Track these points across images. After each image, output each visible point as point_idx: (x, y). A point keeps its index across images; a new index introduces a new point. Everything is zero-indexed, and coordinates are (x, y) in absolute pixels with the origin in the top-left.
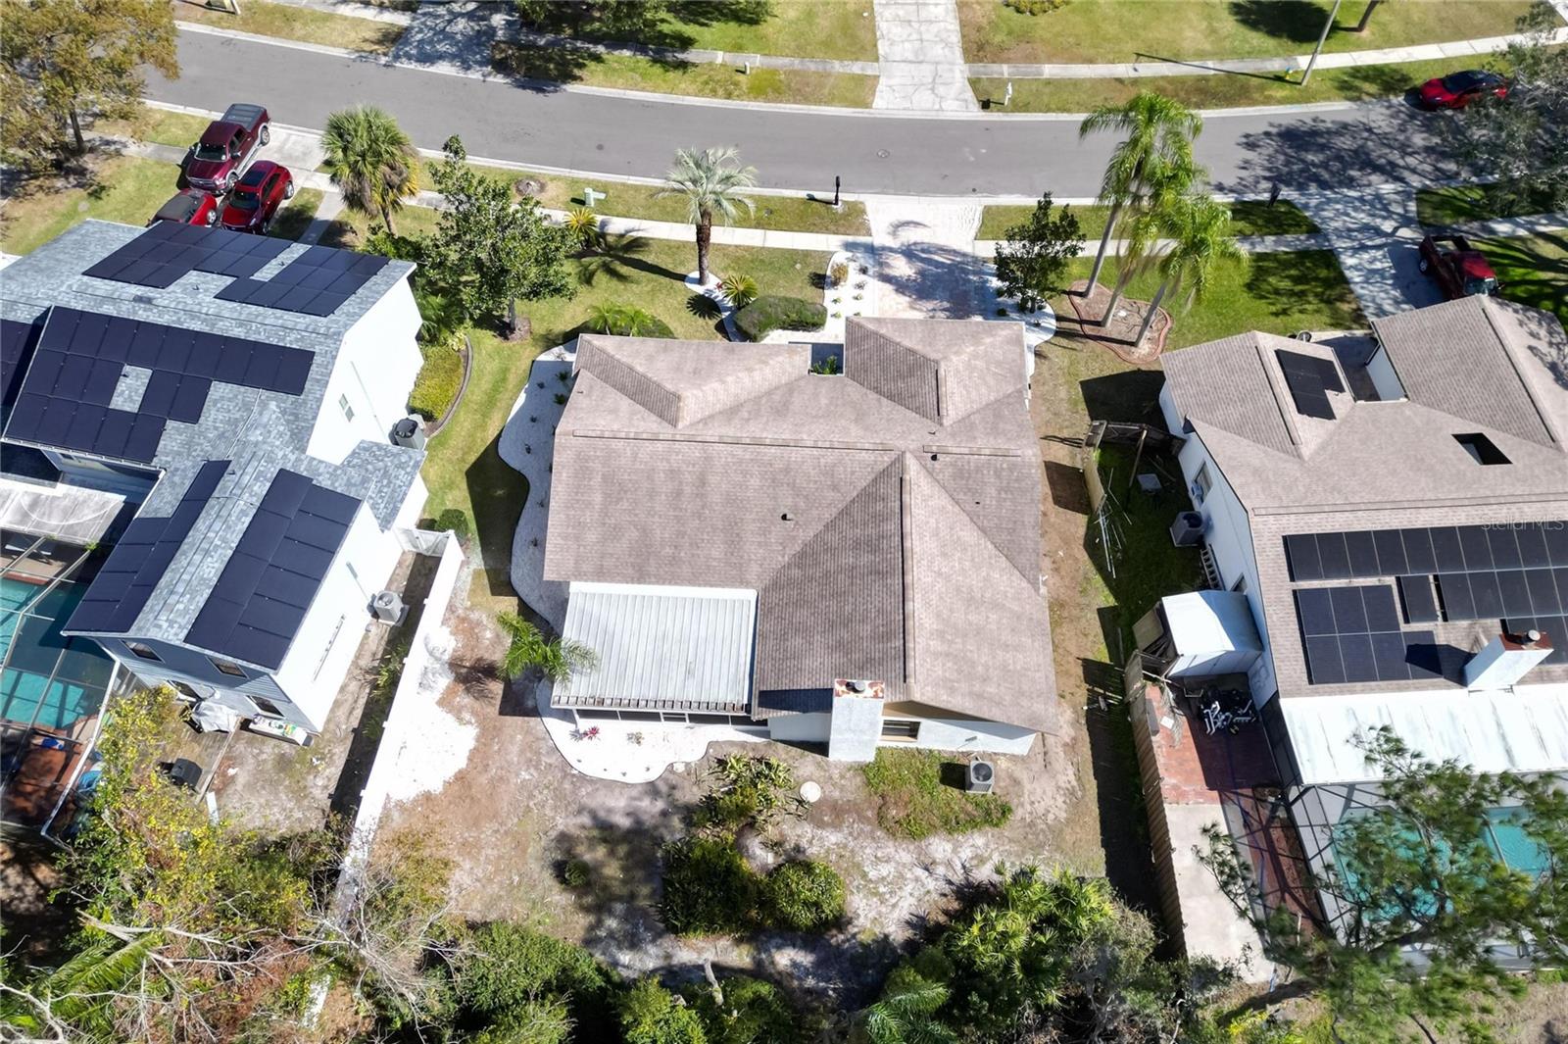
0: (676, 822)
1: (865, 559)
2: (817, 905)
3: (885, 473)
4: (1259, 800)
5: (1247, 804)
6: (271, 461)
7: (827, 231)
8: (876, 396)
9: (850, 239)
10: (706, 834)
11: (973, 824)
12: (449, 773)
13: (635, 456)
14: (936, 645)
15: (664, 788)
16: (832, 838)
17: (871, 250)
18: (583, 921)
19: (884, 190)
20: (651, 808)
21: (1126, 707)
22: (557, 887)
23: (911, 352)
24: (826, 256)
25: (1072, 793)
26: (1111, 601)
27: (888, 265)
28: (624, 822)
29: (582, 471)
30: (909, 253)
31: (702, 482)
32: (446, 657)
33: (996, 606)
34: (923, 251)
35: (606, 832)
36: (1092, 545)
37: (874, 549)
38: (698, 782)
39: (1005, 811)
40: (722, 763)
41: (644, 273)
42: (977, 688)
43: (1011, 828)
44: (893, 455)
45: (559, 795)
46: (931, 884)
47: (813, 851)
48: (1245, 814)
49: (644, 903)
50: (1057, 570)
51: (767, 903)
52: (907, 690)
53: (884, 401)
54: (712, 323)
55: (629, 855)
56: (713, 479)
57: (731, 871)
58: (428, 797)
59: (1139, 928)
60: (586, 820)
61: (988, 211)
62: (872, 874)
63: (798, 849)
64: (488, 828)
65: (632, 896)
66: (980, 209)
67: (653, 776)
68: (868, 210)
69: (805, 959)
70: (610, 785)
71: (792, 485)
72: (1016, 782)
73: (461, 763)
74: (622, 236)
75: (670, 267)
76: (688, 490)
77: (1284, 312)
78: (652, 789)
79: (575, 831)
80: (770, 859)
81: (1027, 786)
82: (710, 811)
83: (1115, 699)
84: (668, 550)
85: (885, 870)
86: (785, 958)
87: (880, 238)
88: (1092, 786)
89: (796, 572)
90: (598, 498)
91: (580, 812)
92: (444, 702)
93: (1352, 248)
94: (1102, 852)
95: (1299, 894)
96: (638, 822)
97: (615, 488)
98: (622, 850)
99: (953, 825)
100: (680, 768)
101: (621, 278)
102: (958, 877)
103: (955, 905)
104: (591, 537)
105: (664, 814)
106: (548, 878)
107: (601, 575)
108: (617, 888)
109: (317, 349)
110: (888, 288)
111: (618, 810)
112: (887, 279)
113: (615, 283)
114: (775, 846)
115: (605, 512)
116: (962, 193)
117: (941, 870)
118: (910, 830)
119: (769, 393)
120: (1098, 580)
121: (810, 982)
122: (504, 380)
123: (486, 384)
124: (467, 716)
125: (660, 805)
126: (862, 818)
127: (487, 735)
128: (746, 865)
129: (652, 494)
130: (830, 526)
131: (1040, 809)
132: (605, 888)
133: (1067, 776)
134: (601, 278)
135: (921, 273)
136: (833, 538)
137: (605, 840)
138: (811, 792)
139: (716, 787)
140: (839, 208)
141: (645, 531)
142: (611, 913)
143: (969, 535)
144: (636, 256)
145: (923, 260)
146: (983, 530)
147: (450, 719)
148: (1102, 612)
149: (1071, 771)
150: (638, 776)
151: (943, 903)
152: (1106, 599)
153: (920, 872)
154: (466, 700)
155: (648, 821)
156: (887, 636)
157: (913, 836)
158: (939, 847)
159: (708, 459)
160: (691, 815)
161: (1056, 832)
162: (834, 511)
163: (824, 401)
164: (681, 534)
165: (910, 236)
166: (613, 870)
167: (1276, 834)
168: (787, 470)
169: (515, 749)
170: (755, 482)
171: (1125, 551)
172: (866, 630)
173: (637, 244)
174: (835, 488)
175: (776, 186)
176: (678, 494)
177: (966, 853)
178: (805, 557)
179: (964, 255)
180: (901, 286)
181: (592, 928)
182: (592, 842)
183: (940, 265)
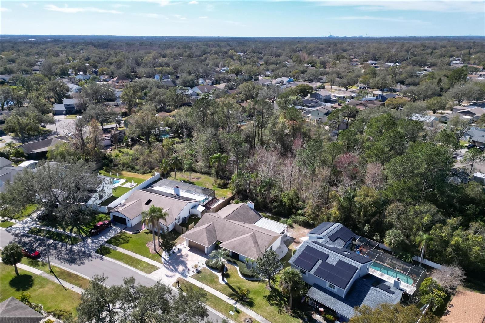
3: (228, 219)
7: (187, 282)
8: (217, 233)
9: (184, 278)
17: (183, 274)
23: (206, 233)
24: (192, 277)
27: (183, 269)
30: (176, 270)
34: (172, 270)
44: (225, 219)
54: (228, 272)
61: (149, 272)
66: (150, 274)
68: (173, 283)
74: (232, 299)
75: (228, 287)
77: (129, 237)
87: (178, 276)
89: (247, 221)
93: (102, 241)
101: (239, 288)
107: (275, 232)
109: (311, 242)
110: (188, 265)
113: (242, 288)
119: (234, 238)
135: (178, 266)
136: (240, 220)
144: (234, 293)
145: (175, 268)
163: (226, 234)
165: (172, 274)
173: (231, 295)
179: (165, 266)
180: (185, 265)
183: (173, 266)
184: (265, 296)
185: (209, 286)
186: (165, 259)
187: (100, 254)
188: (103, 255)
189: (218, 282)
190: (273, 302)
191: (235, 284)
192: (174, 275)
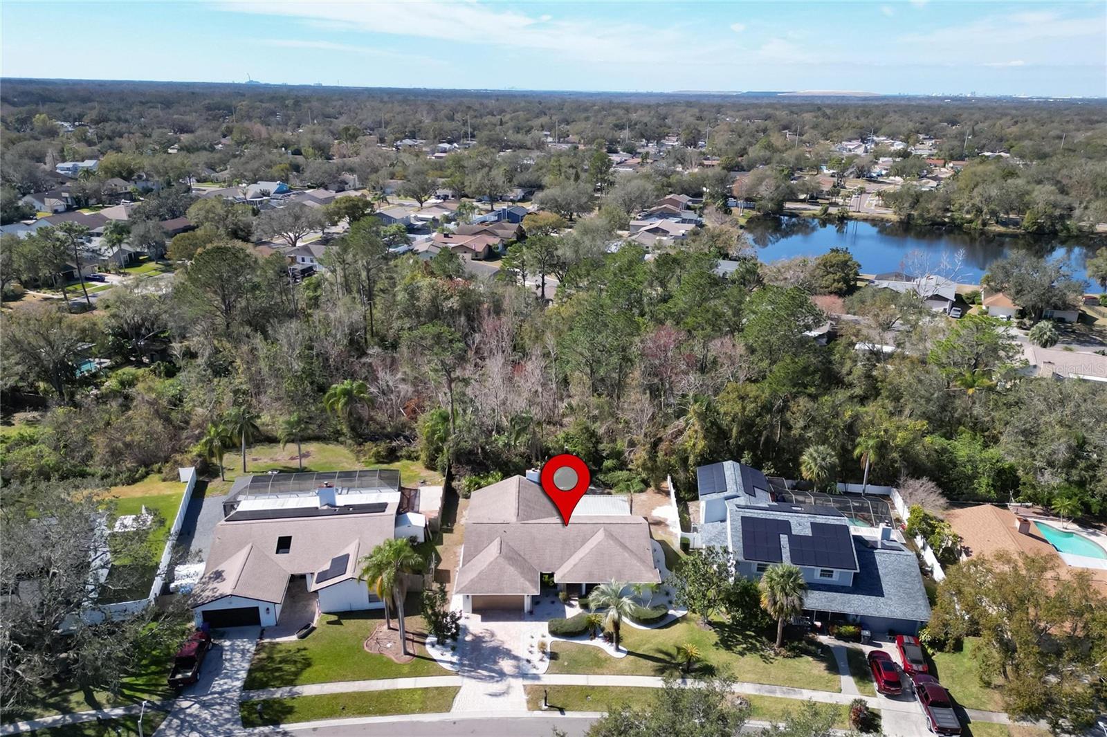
1: (531, 504)
3: (524, 520)
8: (526, 557)
9: (537, 683)
12: (657, 509)
17: (524, 676)
19: (515, 722)
21: (442, 525)
23: (511, 565)
24: (549, 671)
27: (514, 666)
30: (502, 675)
33: (487, 505)
34: (493, 677)
36: (439, 560)
37: (527, 505)
41: (651, 655)
44: (520, 522)
53: (522, 553)
58: (660, 506)
61: (448, 708)
66: (453, 711)
68: (525, 705)
73: (655, 511)
74: (669, 677)
75: (637, 658)
83: (445, 527)
87: (518, 684)
88: (459, 512)
92: (667, 520)
93: (229, 692)
94: (460, 503)
101: (662, 651)
110: (515, 653)
112: (516, 658)
113: (664, 649)
116: (463, 721)
119: (571, 556)
120: (440, 552)
124: (658, 517)
127: (649, 515)
134: (674, 652)
135: (496, 663)
136: (542, 514)
145: (493, 671)
147: (663, 518)
148: (441, 544)
154: (660, 520)
163: (547, 551)
173: (659, 672)
175: (585, 720)
179: (468, 677)
180: (508, 654)
183: (485, 669)
184: (716, 644)
185: (603, 674)
186: (452, 663)
187: (265, 724)
188: (276, 723)
189: (609, 659)
190: (739, 648)
191: (645, 647)
192: (509, 687)
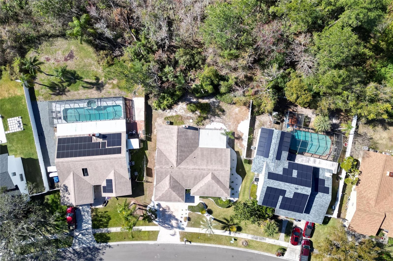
0: (209, 117)
1: (183, 149)
2: (190, 106)
3: (179, 164)
4: (130, 121)
5: (132, 120)
6: (270, 159)
7: (188, 233)
8: (180, 183)
9: (183, 231)
10: (205, 115)
11: (170, 117)
12: (240, 124)
13: (218, 167)
14: (173, 135)
15: (211, 121)
16: (188, 115)
17: (179, 227)
18: (220, 104)
19: (176, 245)
20: (213, 119)
21: (146, 134)
22: (224, 109)
23: (174, 191)
24: (188, 226)
25: (156, 122)
26: (146, 151)
27: (176, 223)
28: (216, 117)
29: (226, 164)
30: (172, 227)
31: (207, 163)
32: (244, 141)
33: (164, 143)
34: (169, 227)
35: (219, 116)
36: (147, 161)
37: (181, 150)
38: (206, 122)
39: (165, 119)
40: (203, 125)
41: (221, 220)
42: (168, 130)
43: (164, 117)
44: (178, 167)
45: (225, 121)
46: (176, 109)
47: (191, 113)
48: (132, 119)
49: (213, 107)
50: (153, 157)
51: (197, 107)
52: (178, 127)
53: (178, 181)
54: (208, 208)
55: (215, 113)
56: (206, 163)
57: (201, 110)
58: (243, 120)
59: (149, 102)
60: (222, 117)
61: (156, 239)
62: (183, 110)
63: (193, 113)
64: (234, 116)
65: (214, 108)
66: (158, 240)
67: (213, 123)
68: (179, 239)
69: (192, 100)
70: (218, 122)
71: (194, 162)
72: (163, 123)
73: (239, 125)
74: (226, 230)
75: (217, 222)
76: (210, 162)
77: (105, 212)
78: (213, 121)
79: (223, 116)
80: (197, 112)
81: (162, 122)
82: (205, 118)
83: (148, 136)
84: (212, 153)
85: (182, 111)
86: (195, 100)
87: (178, 231)
88: (153, 123)
89: (193, 149)
90: (223, 160)
91: (222, 118)
92: (243, 134)
93: (88, 229)
94: (153, 113)
95: (128, 108)
96: (214, 117)
97: (221, 162)
98: (216, 113)
99: (172, 117)
100: (209, 124)
101: (225, 219)
102: (172, 110)
103: (173, 107)
104: (223, 155)
105: (211, 118)
106: (225, 110)
107: (222, 149)
108: (216, 108)
109: (268, 179)
110: (177, 217)
111: (217, 119)
112: (177, 220)
113: (226, 218)
114: (196, 114)
115: (222, 158)
116: (161, 244)
117: (174, 111)
118: (178, 116)
119: (198, 183)
120: (147, 155)
121: (191, 98)
122: (243, 194)
123: (246, 192)
124: (239, 132)
125: (211, 119)
126: (184, 117)
127: (236, 129)
128: (199, 111)
129: (215, 161)
130: (188, 156)
131: (160, 119)
132: (218, 109)
133: (156, 124)
134: (229, 219)
135: (170, 221)
136: (188, 154)
137: (218, 115)
138: (191, 121)
139: (204, 122)
140: (185, 240)
141: (216, 155)
142: (217, 105)
143: (167, 154)
144: (223, 225)
145: (170, 225)
146: (165, 156)
147: (242, 131)
148: (147, 150)
149: (155, 125)
150: (214, 123)
151: (174, 107)
152: (147, 152)
153: (177, 111)
154: (240, 134)
155: (213, 117)
156: (180, 136)
157: (177, 115)
158: (174, 114)
159: (207, 166)
160: (207, 118)
161: (158, 116)
162: (187, 158)
163: (188, 181)
164: (210, 155)
165: (172, 232)
166: (217, 111)
167: (129, 116)
168: (194, 164)
169: (232, 127)
170: (199, 163)
171: (142, 160)
172: (183, 137)
173: (223, 228)
174: (187, 162)
175: (197, 246)
176: (211, 161)
177: (171, 113)
178: (192, 151)
179: (162, 226)
180: (174, 218)
181: (219, 104)
182: (220, 114)
183: (167, 224)
187: (103, 242)
188: (106, 242)
